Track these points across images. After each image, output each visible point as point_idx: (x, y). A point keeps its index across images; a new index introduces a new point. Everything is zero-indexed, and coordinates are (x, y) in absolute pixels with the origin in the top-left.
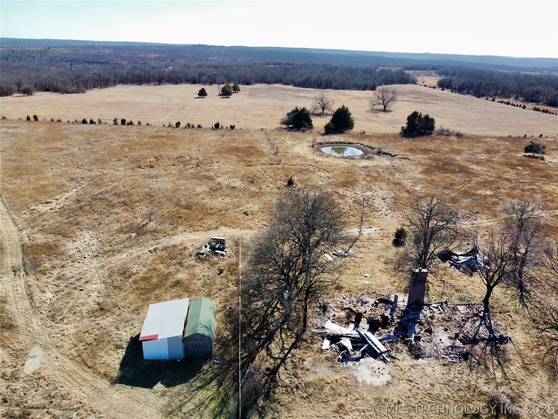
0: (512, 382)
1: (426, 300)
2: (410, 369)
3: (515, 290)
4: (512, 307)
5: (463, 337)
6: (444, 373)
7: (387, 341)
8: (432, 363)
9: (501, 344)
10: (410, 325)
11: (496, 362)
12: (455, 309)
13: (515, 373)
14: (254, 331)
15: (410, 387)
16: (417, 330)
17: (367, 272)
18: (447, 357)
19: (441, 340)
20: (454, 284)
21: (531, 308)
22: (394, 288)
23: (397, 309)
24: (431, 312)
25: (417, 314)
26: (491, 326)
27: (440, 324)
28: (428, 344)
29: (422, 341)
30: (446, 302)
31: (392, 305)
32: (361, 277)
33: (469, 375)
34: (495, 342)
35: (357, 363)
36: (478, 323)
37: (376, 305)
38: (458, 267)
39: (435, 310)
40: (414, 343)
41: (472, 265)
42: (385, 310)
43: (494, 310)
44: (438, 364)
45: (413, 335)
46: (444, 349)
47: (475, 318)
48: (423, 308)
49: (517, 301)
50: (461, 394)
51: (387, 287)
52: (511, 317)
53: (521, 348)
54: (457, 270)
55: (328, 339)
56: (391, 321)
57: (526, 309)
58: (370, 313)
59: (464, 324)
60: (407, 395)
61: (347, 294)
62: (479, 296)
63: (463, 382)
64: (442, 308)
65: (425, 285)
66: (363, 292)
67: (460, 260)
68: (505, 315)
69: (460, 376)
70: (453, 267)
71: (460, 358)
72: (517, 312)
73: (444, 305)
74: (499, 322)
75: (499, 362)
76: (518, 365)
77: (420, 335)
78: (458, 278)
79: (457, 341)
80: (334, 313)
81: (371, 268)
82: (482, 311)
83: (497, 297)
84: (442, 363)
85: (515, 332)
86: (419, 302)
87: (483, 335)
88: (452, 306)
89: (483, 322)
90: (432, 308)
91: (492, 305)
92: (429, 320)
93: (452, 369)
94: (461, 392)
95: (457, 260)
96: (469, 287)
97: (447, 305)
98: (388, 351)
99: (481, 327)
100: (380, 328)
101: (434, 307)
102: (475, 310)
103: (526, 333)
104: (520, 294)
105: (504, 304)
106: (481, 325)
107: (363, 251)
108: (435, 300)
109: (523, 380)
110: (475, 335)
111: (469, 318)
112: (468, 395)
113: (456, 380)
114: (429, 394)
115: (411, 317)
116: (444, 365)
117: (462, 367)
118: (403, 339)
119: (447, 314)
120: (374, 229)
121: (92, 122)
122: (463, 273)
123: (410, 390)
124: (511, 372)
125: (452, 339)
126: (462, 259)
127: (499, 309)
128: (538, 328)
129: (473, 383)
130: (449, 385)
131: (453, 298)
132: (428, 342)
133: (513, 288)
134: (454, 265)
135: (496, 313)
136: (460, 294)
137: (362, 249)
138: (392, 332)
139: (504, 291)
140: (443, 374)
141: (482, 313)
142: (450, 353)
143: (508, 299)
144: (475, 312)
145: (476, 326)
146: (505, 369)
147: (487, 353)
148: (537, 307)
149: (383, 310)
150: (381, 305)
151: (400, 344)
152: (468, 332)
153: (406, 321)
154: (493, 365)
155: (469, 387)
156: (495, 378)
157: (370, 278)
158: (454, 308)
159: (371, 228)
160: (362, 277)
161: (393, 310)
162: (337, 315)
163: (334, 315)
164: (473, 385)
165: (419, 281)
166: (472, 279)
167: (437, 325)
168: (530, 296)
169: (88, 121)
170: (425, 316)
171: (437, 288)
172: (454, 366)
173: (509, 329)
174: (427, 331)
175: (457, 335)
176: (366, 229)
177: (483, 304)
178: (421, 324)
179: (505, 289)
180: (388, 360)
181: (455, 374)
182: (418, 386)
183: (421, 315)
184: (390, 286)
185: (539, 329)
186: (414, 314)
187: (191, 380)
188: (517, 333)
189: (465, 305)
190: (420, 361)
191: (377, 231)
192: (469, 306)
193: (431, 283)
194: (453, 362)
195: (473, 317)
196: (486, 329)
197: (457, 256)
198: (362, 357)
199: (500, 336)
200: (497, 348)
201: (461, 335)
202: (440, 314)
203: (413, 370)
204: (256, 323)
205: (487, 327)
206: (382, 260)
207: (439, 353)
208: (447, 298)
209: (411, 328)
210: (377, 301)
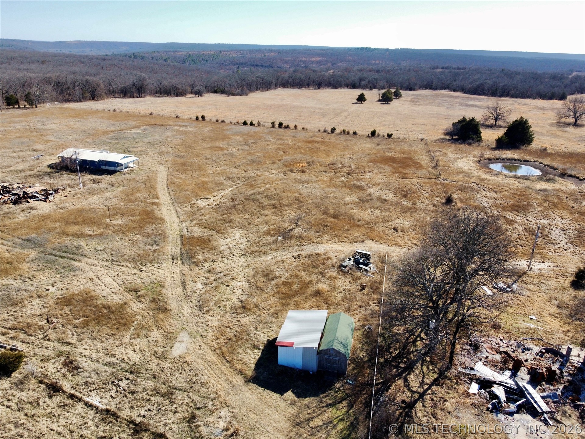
7: (551, 400)
14: (393, 357)
17: (533, 314)
22: (567, 338)
23: (568, 364)
31: (563, 359)
35: (510, 418)
37: (541, 354)
42: (553, 363)
55: (477, 383)
56: (559, 377)
58: (532, 362)
61: (506, 335)
66: (525, 337)
80: (487, 354)
81: (539, 310)
98: (551, 412)
100: (544, 383)
107: (531, 288)
118: (573, 401)
120: (547, 264)
121: (252, 124)
138: (559, 391)
149: (550, 362)
150: (547, 355)
151: (568, 407)
157: (536, 322)
159: (543, 262)
160: (527, 319)
161: (563, 365)
162: (490, 358)
163: (487, 357)
169: (249, 122)
176: (537, 263)
180: (551, 422)
184: (561, 336)
187: (322, 396)
191: (552, 267)
198: (517, 412)
204: (395, 350)
206: (555, 302)
210: (543, 351)
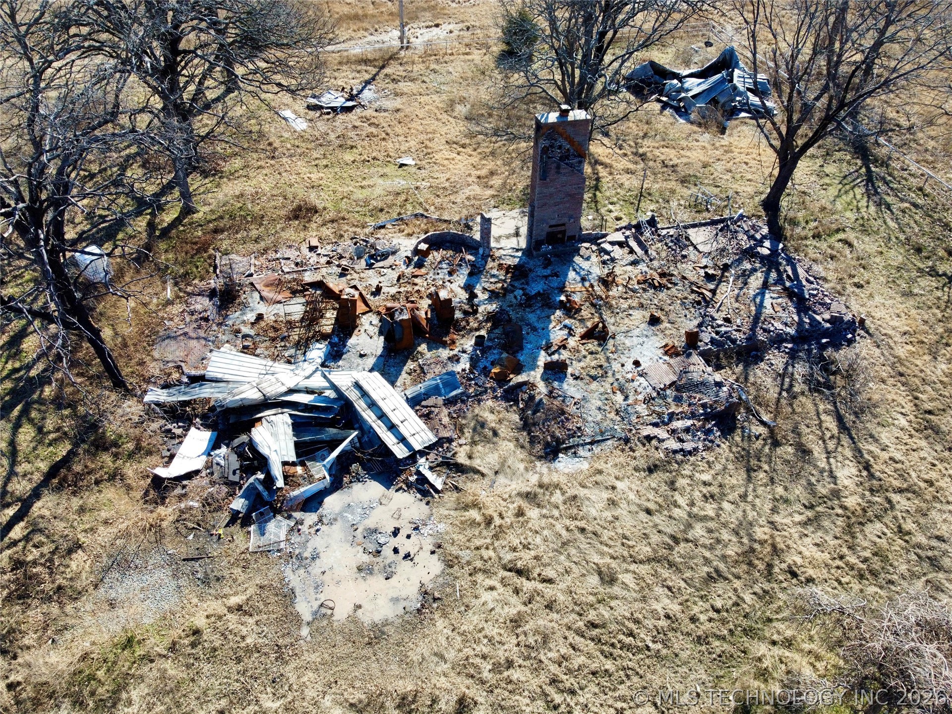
0: (896, 498)
1: (587, 221)
2: (520, 513)
3: (849, 163)
4: (848, 214)
5: (713, 341)
6: (652, 506)
7: (440, 400)
8: (608, 467)
9: (837, 347)
10: (532, 317)
11: (830, 423)
12: (681, 242)
13: (898, 456)
15: (516, 607)
16: (557, 335)
17: (408, 151)
18: (661, 433)
19: (637, 363)
20: (675, 161)
21: (903, 211)
22: (490, 192)
23: (490, 264)
24: (604, 263)
25: (556, 275)
26: (800, 286)
27: (635, 303)
28: (594, 385)
29: (570, 380)
30: (652, 222)
31: (475, 254)
32: (387, 170)
33: (744, 497)
34: (819, 343)
35: (310, 518)
36: (756, 281)
37: (419, 258)
38: (682, 111)
39: (617, 252)
40: (542, 388)
41: (722, 100)
42: (450, 273)
43: (798, 230)
44: (630, 470)
45: (543, 358)
46: (648, 400)
47: (747, 266)
48: (577, 251)
49: (859, 191)
50: (721, 596)
51: (467, 192)
52: (850, 245)
53: (901, 351)
54: (681, 121)
55: (207, 426)
56: (466, 313)
57: (887, 216)
58: (393, 290)
59: (714, 292)
60: (501, 654)
61: (327, 232)
62: (750, 190)
63: (725, 535)
64: (640, 244)
65: (581, 171)
66: (383, 218)
67: (687, 90)
68: (832, 240)
69: (710, 510)
70: (668, 112)
71: (708, 432)
72: (865, 230)
73: (647, 234)
74: (818, 269)
75: (840, 419)
76: (903, 422)
77: (564, 355)
78: (684, 143)
79: (696, 359)
80: (262, 308)
81: (423, 137)
82: (764, 237)
83: (802, 188)
84: (642, 463)
85: (871, 296)
86: (564, 232)
87: (779, 325)
88: (672, 232)
89: (773, 275)
90: (608, 247)
91: (791, 214)
92: (599, 290)
93: (682, 482)
94: (720, 587)
95: (682, 89)
96: (719, 167)
97: (656, 232)
98: (440, 442)
99: (767, 296)
100: (423, 347)
101: (612, 243)
102: (742, 236)
103: (904, 294)
104: (864, 170)
105: (823, 209)
106: (765, 286)
107: (405, 90)
108: (618, 219)
109: (930, 483)
110: (753, 329)
111: (726, 268)
112: (748, 598)
113: (698, 531)
114: (594, 626)
115: (536, 288)
116: (651, 470)
117: (718, 467)
118: (501, 379)
119: (656, 264)
120: (446, 27)
122: (700, 125)
123: (516, 622)
124: (885, 455)
125: (677, 354)
126: (695, 86)
127: (813, 224)
128: (933, 272)
129: (760, 533)
130: (671, 565)
131: (674, 204)
132: (594, 378)
133: (838, 155)
134: (672, 107)
135: (806, 238)
136: (694, 190)
137: (403, 86)
138: (465, 358)
139: (816, 167)
140: (649, 512)
141: (767, 244)
142: (672, 416)
143: (833, 191)
144: (746, 244)
145: (752, 293)
146: (867, 446)
147: (797, 389)
148: (915, 206)
149: (443, 274)
150: (436, 256)
151: (490, 403)
152: (727, 320)
153: (520, 305)
154: (822, 438)
155: (748, 556)
156: (836, 494)
157: (414, 170)
158: (677, 240)
159: (437, 26)
160: (390, 170)
161: (476, 272)
162: (269, 318)
163: (260, 317)
164: (762, 543)
165: (562, 159)
166: (726, 140)
167: (625, 305)
168: (890, 175)
170: (583, 280)
171: (624, 179)
172: (687, 470)
173: (850, 289)
174: (588, 335)
175: (692, 339)
176: (424, 31)
177: (763, 213)
178: (570, 309)
179: (819, 161)
180: (437, 481)
181: (692, 504)
182: (548, 591)
183: (572, 275)
184: (476, 190)
185: (938, 275)
186: (546, 277)
188: (878, 299)
189: (713, 223)
190: (565, 464)
191: (456, 33)
192: (723, 225)
193: (605, 165)
194: (686, 453)
195: (739, 261)
196: (783, 301)
197: (680, 78)
198: (336, 485)
199: (833, 320)
200: (827, 367)
201: (706, 336)
202: (634, 263)
203: (533, 513)
205: (790, 293)
206: (461, 110)
207: (634, 419)
208: (653, 207)
209: (534, 329)
210: (424, 247)
